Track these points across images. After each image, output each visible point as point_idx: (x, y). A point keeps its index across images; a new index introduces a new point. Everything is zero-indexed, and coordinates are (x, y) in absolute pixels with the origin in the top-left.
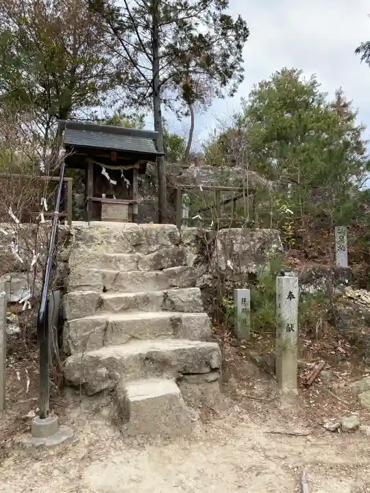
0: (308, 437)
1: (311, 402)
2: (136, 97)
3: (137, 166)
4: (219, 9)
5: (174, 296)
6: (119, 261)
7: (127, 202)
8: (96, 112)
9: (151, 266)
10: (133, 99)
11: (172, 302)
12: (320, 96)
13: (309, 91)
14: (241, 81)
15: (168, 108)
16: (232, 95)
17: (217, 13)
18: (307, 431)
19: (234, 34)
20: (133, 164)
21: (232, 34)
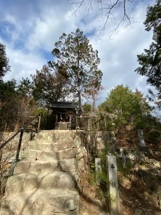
7: (67, 123)
9: (59, 148)
12: (130, 90)
13: (127, 89)
21: (98, 75)
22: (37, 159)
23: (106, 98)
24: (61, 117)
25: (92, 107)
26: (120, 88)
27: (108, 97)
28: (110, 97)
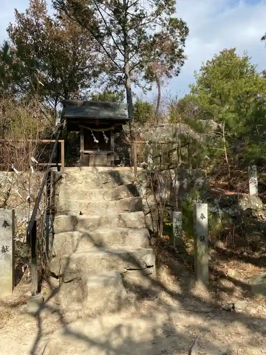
0: (209, 314)
1: (217, 290)
2: (116, 80)
3: (113, 128)
4: (169, 14)
5: (125, 217)
6: (92, 194)
7: (106, 153)
8: (89, 91)
9: (112, 197)
10: (114, 81)
11: (124, 222)
12: (252, 67)
13: (243, 64)
14: (182, 65)
15: (137, 86)
16: (177, 75)
17: (168, 17)
18: (209, 310)
19: (179, 31)
20: (110, 127)
21: (177, 32)
22: (82, 213)
23: (190, 86)
24: (94, 138)
25: (154, 109)
26: (227, 58)
27: (194, 82)
28: (200, 82)
